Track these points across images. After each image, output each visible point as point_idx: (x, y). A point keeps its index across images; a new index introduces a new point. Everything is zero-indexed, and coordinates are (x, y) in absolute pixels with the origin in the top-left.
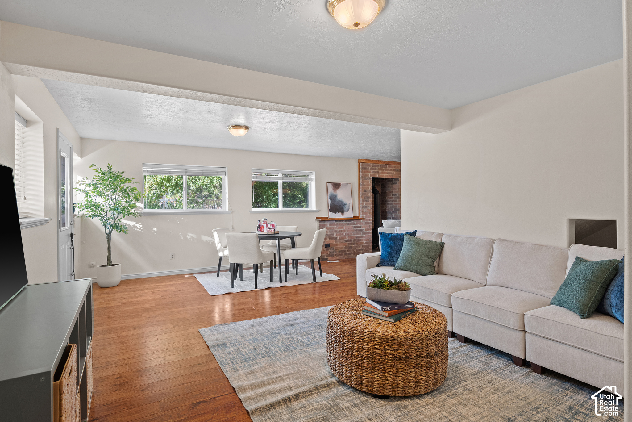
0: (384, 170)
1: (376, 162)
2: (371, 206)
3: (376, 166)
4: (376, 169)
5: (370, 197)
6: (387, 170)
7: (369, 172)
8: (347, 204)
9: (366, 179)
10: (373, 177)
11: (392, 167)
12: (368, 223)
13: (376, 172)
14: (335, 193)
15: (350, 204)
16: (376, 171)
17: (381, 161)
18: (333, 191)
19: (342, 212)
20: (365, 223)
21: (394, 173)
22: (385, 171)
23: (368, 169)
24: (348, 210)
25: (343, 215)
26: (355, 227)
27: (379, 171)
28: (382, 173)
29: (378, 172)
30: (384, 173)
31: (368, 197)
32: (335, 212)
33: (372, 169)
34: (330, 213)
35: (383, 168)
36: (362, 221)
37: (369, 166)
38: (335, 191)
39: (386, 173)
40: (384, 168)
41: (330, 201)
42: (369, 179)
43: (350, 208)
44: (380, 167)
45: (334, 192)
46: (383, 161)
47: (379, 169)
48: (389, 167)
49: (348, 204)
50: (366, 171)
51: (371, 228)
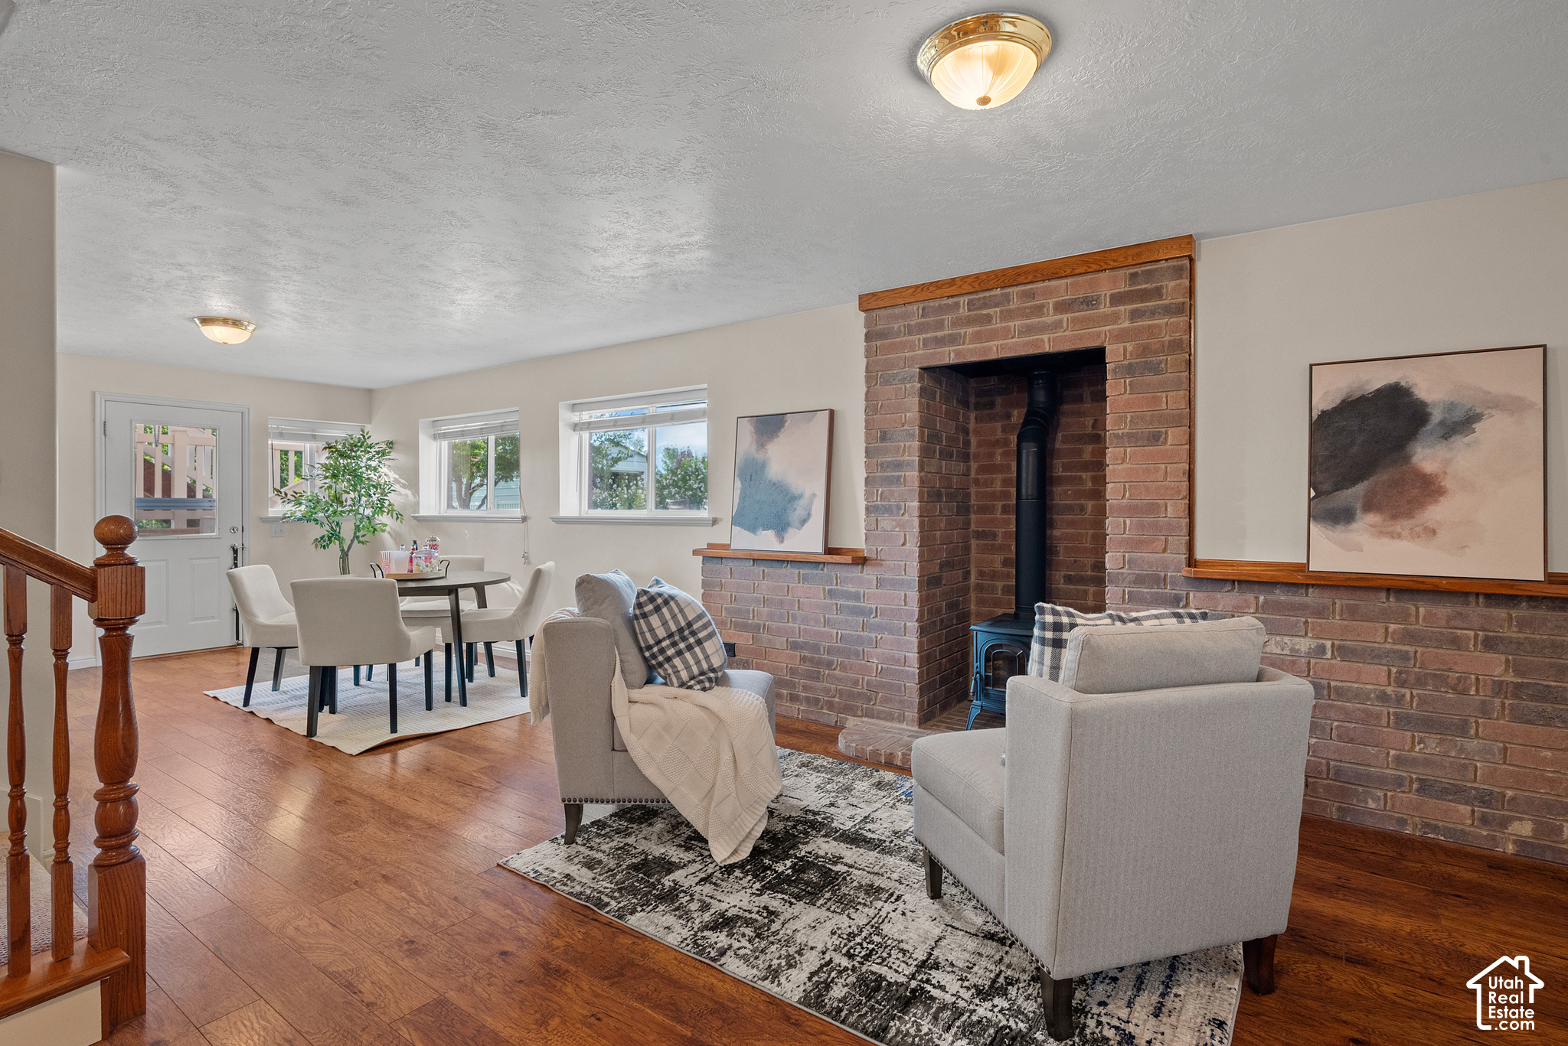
0: (988, 319)
1: (938, 292)
2: (916, 504)
3: (941, 310)
4: (940, 325)
5: (909, 464)
6: (1008, 315)
7: (903, 346)
8: (801, 496)
9: (887, 382)
10: (926, 365)
11: (1047, 293)
12: (895, 584)
13: (939, 342)
14: (760, 456)
15: (814, 495)
16: (939, 334)
17: (969, 280)
18: (754, 447)
19: (781, 527)
20: (880, 583)
21: (1058, 325)
22: (996, 324)
23: (898, 333)
24: (804, 522)
25: (782, 541)
26: (831, 594)
27: (962, 331)
28: (978, 337)
29: (953, 339)
30: (993, 335)
31: (898, 466)
32: (753, 529)
33: (922, 328)
34: (736, 529)
35: (985, 312)
36: (869, 574)
37: (905, 316)
38: (761, 445)
39: (1006, 333)
40: (991, 311)
41: (738, 484)
42: (903, 381)
43: (813, 513)
44: (963, 311)
45: (757, 450)
46: (977, 277)
47: (957, 323)
48: (1031, 295)
49: (807, 494)
50: (891, 344)
51: (914, 607)
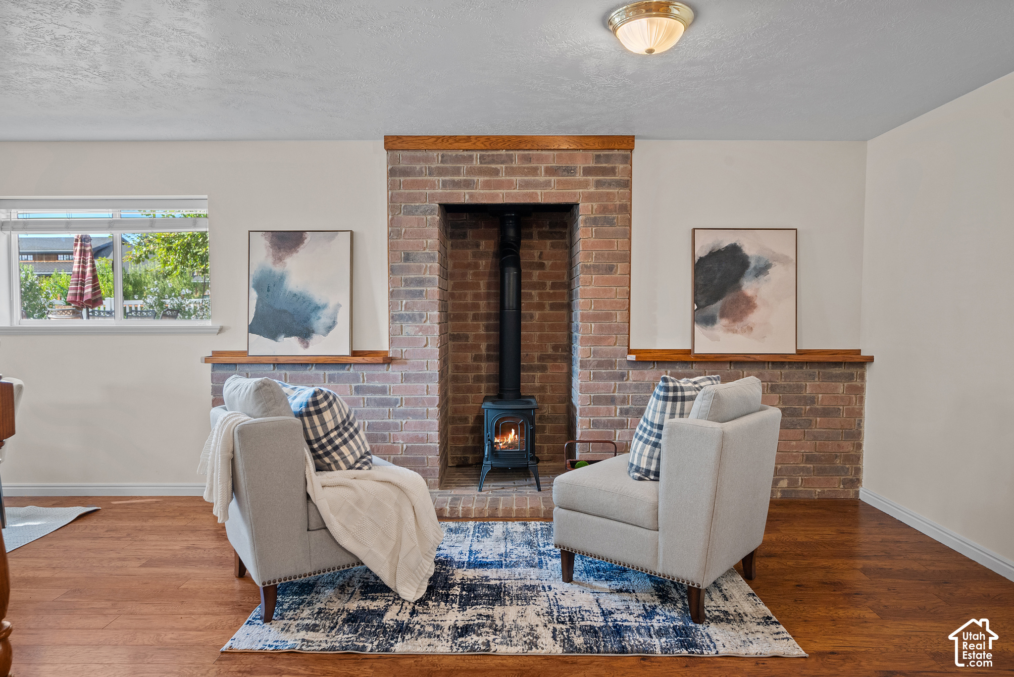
0: (496, 172)
1: (456, 145)
2: (436, 313)
3: (458, 159)
4: (457, 171)
5: (430, 281)
6: (511, 171)
7: (423, 185)
8: (325, 306)
9: (409, 212)
10: (444, 202)
11: (540, 159)
12: (419, 378)
13: (456, 185)
14: (277, 269)
15: (339, 306)
16: (456, 178)
17: (483, 140)
18: (270, 260)
19: (305, 334)
20: (406, 378)
21: (547, 184)
22: (503, 177)
23: (420, 173)
24: (330, 328)
25: (307, 347)
26: (358, 390)
27: (476, 179)
28: (487, 185)
29: (468, 184)
30: (499, 185)
31: (421, 282)
32: (273, 335)
33: (441, 172)
34: (254, 337)
35: (493, 166)
36: (394, 371)
37: (426, 160)
38: (279, 259)
39: (510, 185)
40: (498, 166)
41: (254, 295)
42: (425, 213)
43: (338, 320)
44: (476, 163)
45: (274, 263)
46: (488, 138)
47: (471, 171)
48: (528, 159)
49: (332, 304)
50: (413, 181)
51: (435, 395)
